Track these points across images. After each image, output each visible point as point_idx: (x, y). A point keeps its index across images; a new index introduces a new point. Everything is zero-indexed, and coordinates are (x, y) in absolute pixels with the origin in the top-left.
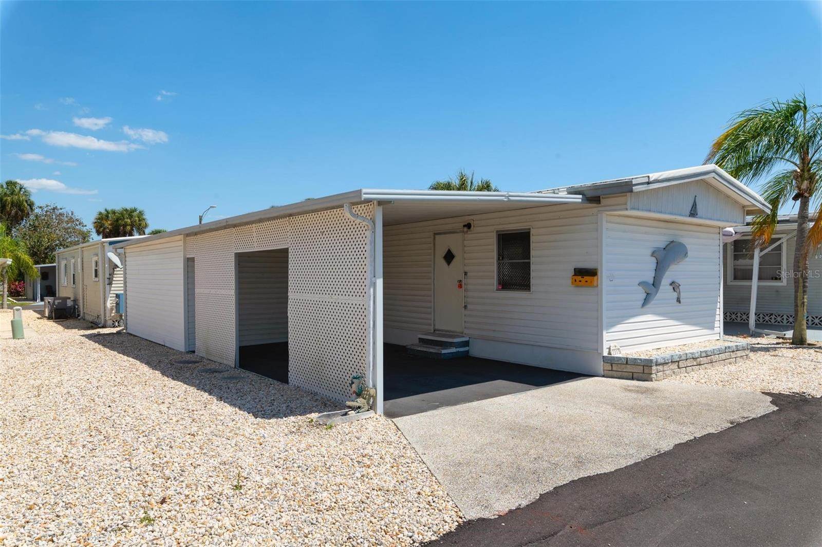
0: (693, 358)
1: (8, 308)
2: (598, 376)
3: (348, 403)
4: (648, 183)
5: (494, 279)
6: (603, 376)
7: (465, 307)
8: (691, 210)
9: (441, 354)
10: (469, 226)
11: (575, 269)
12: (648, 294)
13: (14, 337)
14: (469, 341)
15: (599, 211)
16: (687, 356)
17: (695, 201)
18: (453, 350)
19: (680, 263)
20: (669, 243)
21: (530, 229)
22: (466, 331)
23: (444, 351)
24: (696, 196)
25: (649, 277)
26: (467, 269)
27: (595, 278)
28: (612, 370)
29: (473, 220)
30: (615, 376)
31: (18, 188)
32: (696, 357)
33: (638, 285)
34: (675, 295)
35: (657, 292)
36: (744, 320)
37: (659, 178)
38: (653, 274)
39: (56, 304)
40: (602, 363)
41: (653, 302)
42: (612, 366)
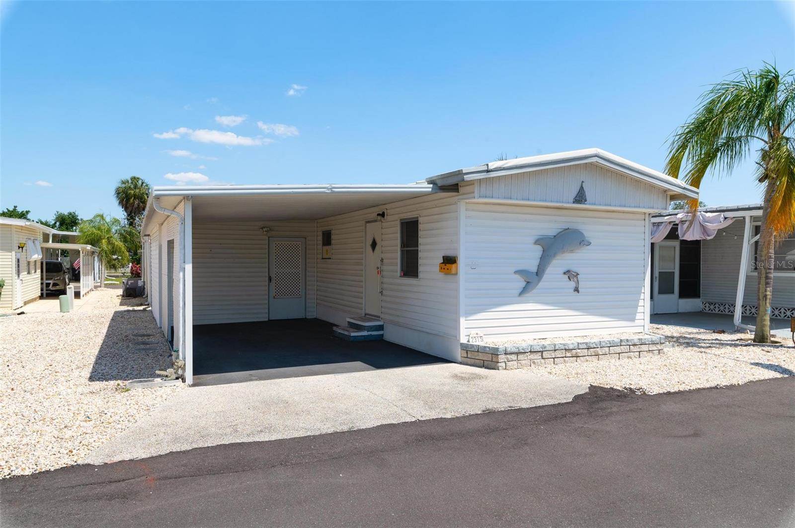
0: (566, 350)
1: (105, 287)
2: (455, 363)
3: (158, 372)
4: (488, 171)
5: (397, 265)
6: (461, 363)
7: (381, 292)
8: (576, 197)
9: (350, 336)
10: (383, 215)
11: (443, 257)
12: (528, 282)
13: (61, 312)
14: (383, 325)
15: (458, 199)
16: (555, 347)
17: (582, 187)
18: (365, 333)
19: (574, 251)
20: (562, 230)
21: (417, 217)
22: (382, 316)
23: (353, 334)
24: (583, 182)
25: (533, 266)
26: (383, 256)
27: (454, 265)
28: (467, 357)
29: (387, 209)
30: (469, 363)
31: (140, 182)
32: (571, 348)
33: (515, 272)
34: (572, 284)
35: (539, 281)
36: (776, 316)
37: (503, 165)
38: (537, 262)
39: (129, 284)
40: (460, 349)
41: (535, 291)
42: (467, 353)
